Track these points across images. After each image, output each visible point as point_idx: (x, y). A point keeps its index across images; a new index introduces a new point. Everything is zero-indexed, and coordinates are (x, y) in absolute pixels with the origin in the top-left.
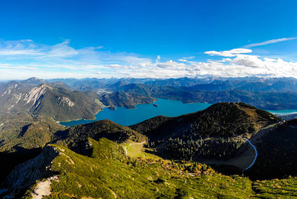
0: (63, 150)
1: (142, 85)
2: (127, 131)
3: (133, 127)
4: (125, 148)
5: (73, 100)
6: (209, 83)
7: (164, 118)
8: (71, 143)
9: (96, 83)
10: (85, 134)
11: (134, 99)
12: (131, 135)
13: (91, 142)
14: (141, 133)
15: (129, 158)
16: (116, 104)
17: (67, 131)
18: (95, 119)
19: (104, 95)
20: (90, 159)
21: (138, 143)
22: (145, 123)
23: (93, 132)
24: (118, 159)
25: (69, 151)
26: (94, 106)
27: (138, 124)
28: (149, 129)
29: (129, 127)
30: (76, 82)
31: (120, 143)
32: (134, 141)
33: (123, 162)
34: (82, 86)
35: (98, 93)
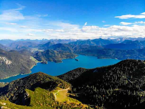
0: (5, 104)
1: (67, 44)
2: (56, 80)
3: (61, 77)
4: (55, 94)
6: (120, 43)
7: (83, 69)
8: (12, 97)
10: (22, 87)
11: (61, 56)
12: (59, 83)
13: (29, 93)
14: (67, 81)
15: (58, 103)
16: (47, 59)
17: (7, 87)
18: (30, 73)
19: (38, 53)
20: (29, 107)
21: (64, 90)
22: (69, 73)
23: (29, 84)
24: (50, 104)
25: (10, 103)
26: (29, 62)
27: (64, 75)
28: (72, 78)
29: (58, 76)
31: (51, 90)
32: (61, 87)
33: (53, 107)
34: (17, 46)
35: (32, 52)
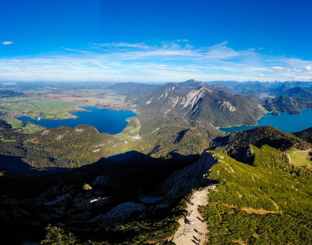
0: (222, 158)
1: (308, 89)
2: (291, 138)
3: (298, 134)
4: (289, 156)
5: (234, 105)
8: (231, 150)
9: (258, 86)
10: (246, 141)
11: (299, 105)
12: (295, 143)
13: (253, 150)
14: (307, 141)
15: (293, 167)
16: (279, 109)
17: (227, 137)
18: (257, 125)
19: (268, 100)
20: (251, 167)
21: (303, 151)
23: (255, 139)
24: (281, 167)
25: (229, 158)
26: (256, 111)
27: (303, 132)
29: (293, 134)
30: (238, 85)
31: (283, 150)
32: (298, 148)
33: (286, 171)
34: (244, 90)
35: (261, 98)
